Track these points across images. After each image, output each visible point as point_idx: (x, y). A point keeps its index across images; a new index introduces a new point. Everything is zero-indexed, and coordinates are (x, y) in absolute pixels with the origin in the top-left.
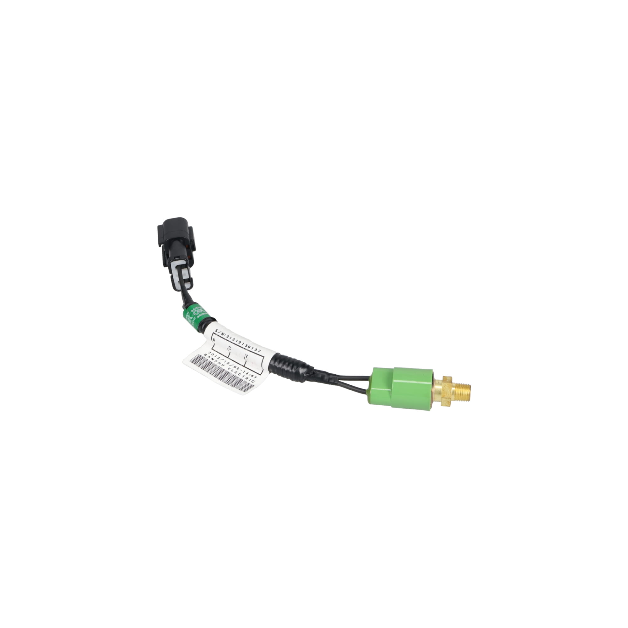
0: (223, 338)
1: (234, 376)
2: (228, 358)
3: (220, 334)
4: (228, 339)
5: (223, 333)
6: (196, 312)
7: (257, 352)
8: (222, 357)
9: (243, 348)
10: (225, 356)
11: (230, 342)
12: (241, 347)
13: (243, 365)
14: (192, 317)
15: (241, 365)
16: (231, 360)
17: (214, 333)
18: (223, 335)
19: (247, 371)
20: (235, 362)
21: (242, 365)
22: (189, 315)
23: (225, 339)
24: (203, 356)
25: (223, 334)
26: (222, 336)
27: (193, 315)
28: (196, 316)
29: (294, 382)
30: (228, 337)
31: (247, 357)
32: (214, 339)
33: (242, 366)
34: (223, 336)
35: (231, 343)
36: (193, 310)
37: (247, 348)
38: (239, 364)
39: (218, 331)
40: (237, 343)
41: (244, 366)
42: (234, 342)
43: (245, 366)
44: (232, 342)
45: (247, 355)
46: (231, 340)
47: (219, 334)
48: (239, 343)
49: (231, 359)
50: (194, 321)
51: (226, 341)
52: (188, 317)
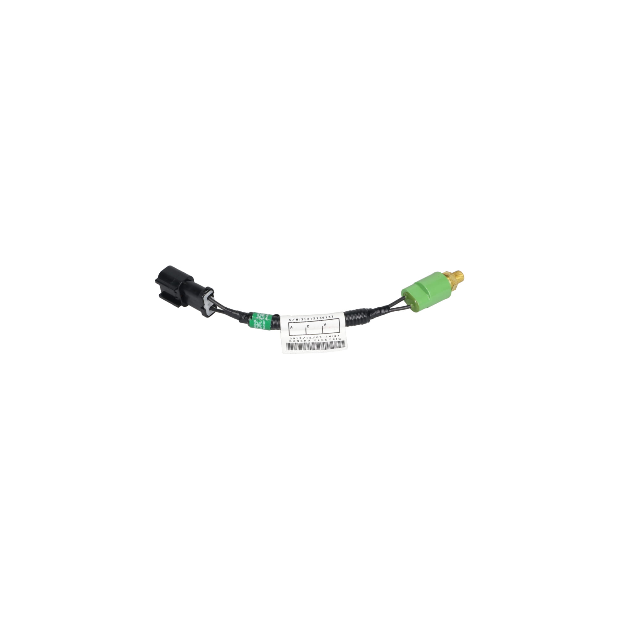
1: (324, 343)
2: (307, 334)
3: (295, 321)
4: (304, 321)
5: (296, 319)
6: (261, 317)
7: (331, 318)
8: (302, 337)
10: (303, 335)
12: (318, 321)
16: (310, 334)
17: (289, 323)
19: (328, 335)
20: (314, 334)
22: (257, 322)
23: (301, 322)
24: (289, 342)
25: (297, 320)
26: (297, 321)
28: (265, 320)
29: (364, 325)
31: (325, 325)
32: (291, 327)
33: (321, 334)
34: (299, 321)
37: (322, 319)
38: (318, 334)
39: (292, 320)
42: (310, 320)
43: (323, 333)
44: (308, 322)
45: (326, 324)
46: (307, 320)
47: (294, 321)
48: (314, 319)
50: (264, 324)
51: (302, 323)
52: (256, 324)
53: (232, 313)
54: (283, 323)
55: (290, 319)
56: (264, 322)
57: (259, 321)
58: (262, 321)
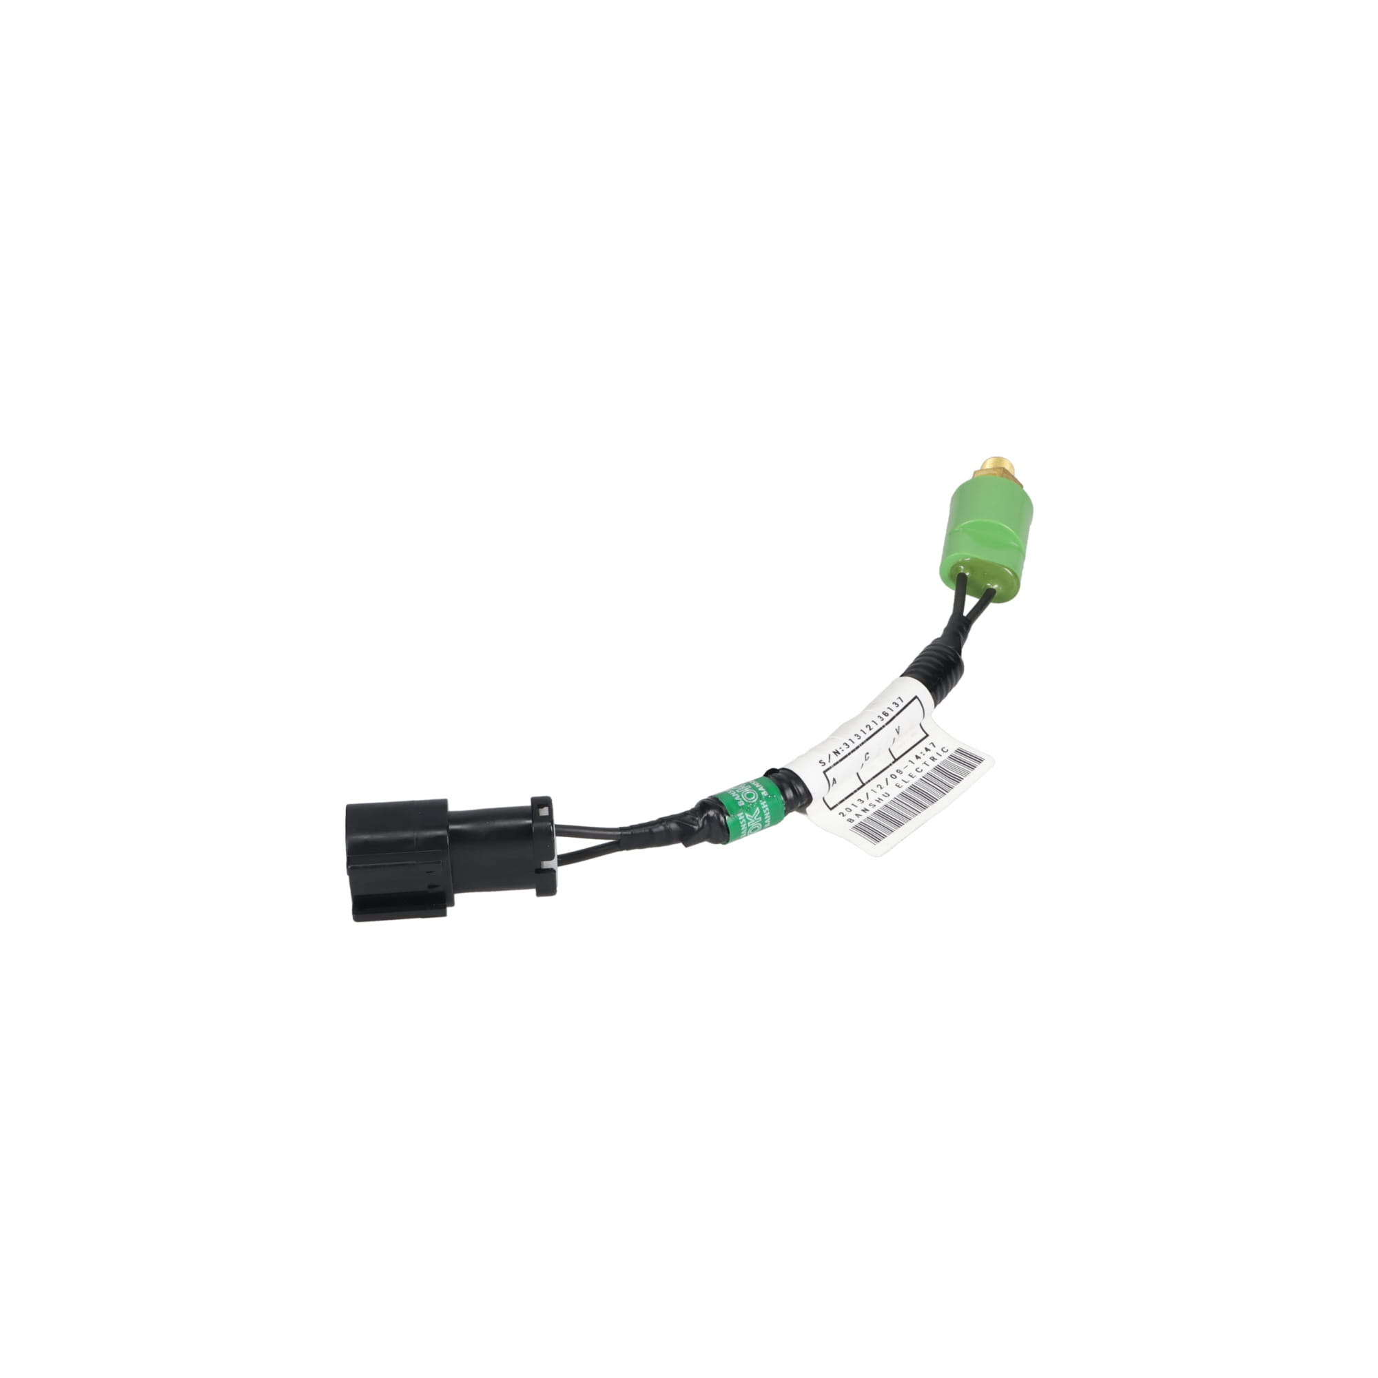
0: (846, 757)
1: (923, 779)
2: (864, 785)
3: (835, 759)
4: (852, 747)
5: (834, 752)
6: (749, 796)
7: (901, 705)
8: (861, 795)
9: (884, 726)
10: (859, 789)
11: (860, 745)
12: (878, 731)
13: (893, 760)
14: (758, 809)
15: (891, 765)
16: (872, 779)
17: (825, 772)
18: (839, 753)
19: (911, 755)
20: (879, 774)
21: (891, 762)
22: (747, 815)
23: (849, 754)
25: (836, 753)
26: (840, 757)
27: (753, 804)
28: (760, 797)
30: (849, 747)
31: (898, 732)
32: (834, 780)
33: (894, 762)
34: (842, 754)
35: (863, 746)
36: (739, 801)
37: (886, 719)
38: (888, 767)
39: (826, 760)
40: (869, 733)
41: (896, 760)
42: (864, 737)
43: (896, 758)
44: (863, 743)
45: (898, 728)
46: (858, 742)
47: (833, 761)
48: (870, 729)
49: (869, 779)
50: (767, 809)
51: (852, 754)
52: (747, 821)
53: (651, 832)
54: (812, 779)
55: (820, 762)
56: (764, 804)
57: (748, 809)
58: (758, 805)
